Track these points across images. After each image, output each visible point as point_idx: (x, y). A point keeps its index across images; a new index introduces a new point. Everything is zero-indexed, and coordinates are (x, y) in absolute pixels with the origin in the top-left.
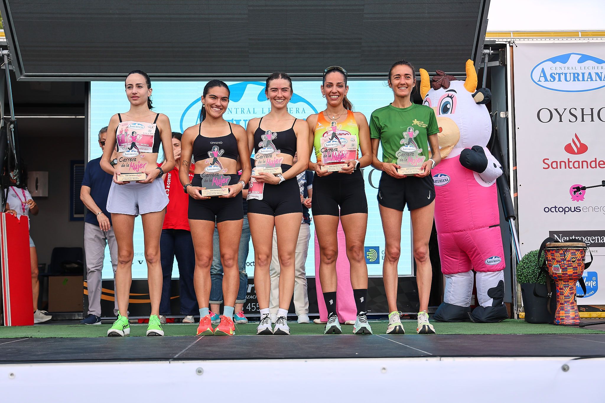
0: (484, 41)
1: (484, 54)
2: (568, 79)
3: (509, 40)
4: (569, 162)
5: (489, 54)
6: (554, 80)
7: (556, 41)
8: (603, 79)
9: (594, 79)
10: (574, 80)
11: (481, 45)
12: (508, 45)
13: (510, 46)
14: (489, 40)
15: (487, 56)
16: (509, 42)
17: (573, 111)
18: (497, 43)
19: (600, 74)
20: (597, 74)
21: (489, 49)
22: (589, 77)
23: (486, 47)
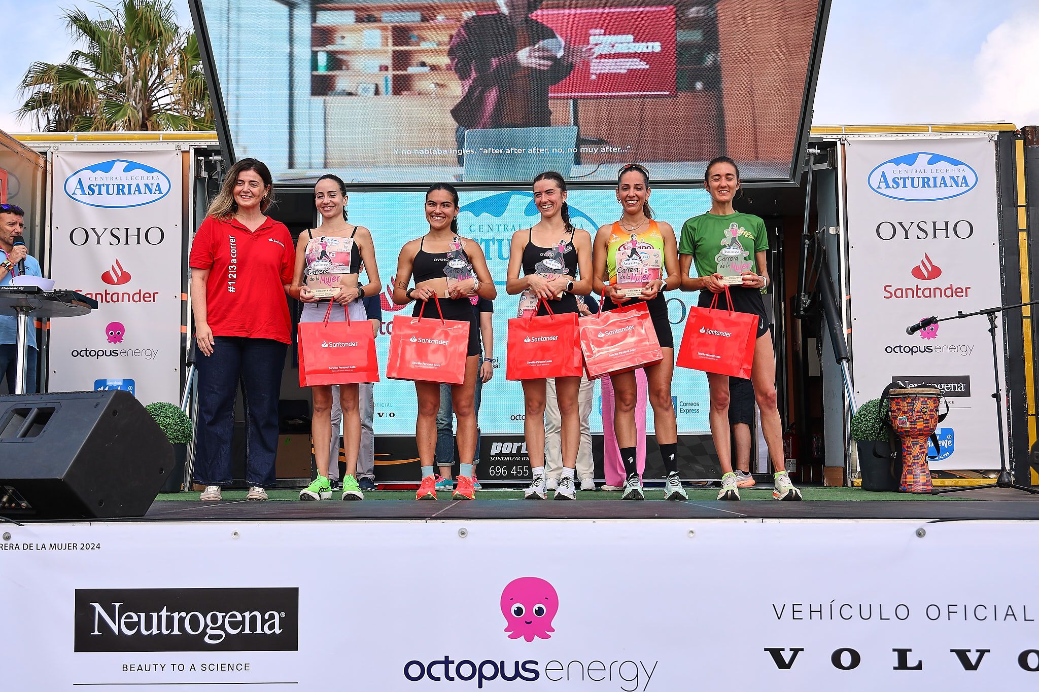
0: (808, 138)
1: (809, 154)
2: (916, 185)
3: (840, 137)
4: (918, 289)
5: (815, 154)
6: (898, 186)
7: (900, 138)
8: (960, 185)
9: (949, 185)
10: (924, 186)
11: (804, 144)
12: (839, 143)
13: (841, 144)
14: (814, 136)
15: (812, 156)
16: (840, 139)
17: (922, 225)
18: (824, 140)
19: (956, 179)
20: (952, 178)
21: (815, 148)
22: (942, 182)
23: (812, 145)
